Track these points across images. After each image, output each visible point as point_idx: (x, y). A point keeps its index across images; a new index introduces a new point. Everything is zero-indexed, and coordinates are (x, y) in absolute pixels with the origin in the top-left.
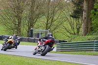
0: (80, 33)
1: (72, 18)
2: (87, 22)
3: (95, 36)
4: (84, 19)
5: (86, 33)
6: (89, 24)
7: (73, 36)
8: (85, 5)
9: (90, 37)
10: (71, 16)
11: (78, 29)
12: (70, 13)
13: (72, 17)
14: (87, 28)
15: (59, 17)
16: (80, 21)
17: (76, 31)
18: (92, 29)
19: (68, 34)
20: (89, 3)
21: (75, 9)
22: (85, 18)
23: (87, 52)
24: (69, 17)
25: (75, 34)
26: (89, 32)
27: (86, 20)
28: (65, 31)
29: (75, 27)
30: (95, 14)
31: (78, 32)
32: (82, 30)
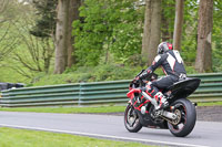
0: (51, 67)
1: (33, 37)
2: (66, 46)
3: (81, 75)
4: (58, 38)
5: (63, 68)
6: (69, 49)
7: (36, 75)
8: (60, 11)
9: (71, 75)
10: (31, 33)
11: (47, 61)
12: (30, 27)
13: (34, 34)
14: (66, 57)
15: (7, 36)
16: (51, 44)
17: (42, 63)
18: (75, 60)
19: (26, 70)
20: (68, 7)
21: (40, 18)
22: (61, 37)
23: (65, 107)
24: (27, 36)
25: (40, 70)
26: (70, 66)
27: (62, 41)
28: (20, 65)
29: (41, 55)
30: (81, 29)
31: (47, 67)
32: (54, 62)
